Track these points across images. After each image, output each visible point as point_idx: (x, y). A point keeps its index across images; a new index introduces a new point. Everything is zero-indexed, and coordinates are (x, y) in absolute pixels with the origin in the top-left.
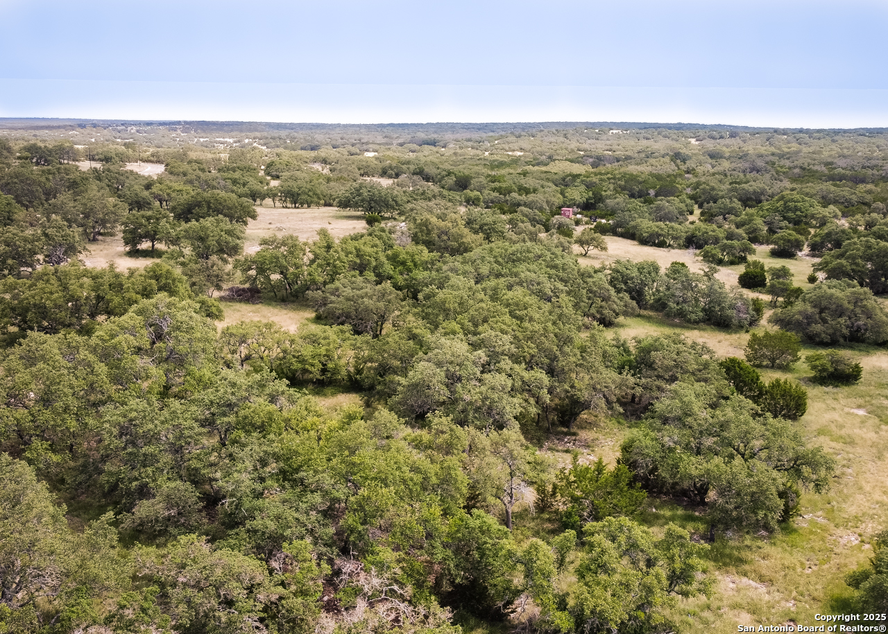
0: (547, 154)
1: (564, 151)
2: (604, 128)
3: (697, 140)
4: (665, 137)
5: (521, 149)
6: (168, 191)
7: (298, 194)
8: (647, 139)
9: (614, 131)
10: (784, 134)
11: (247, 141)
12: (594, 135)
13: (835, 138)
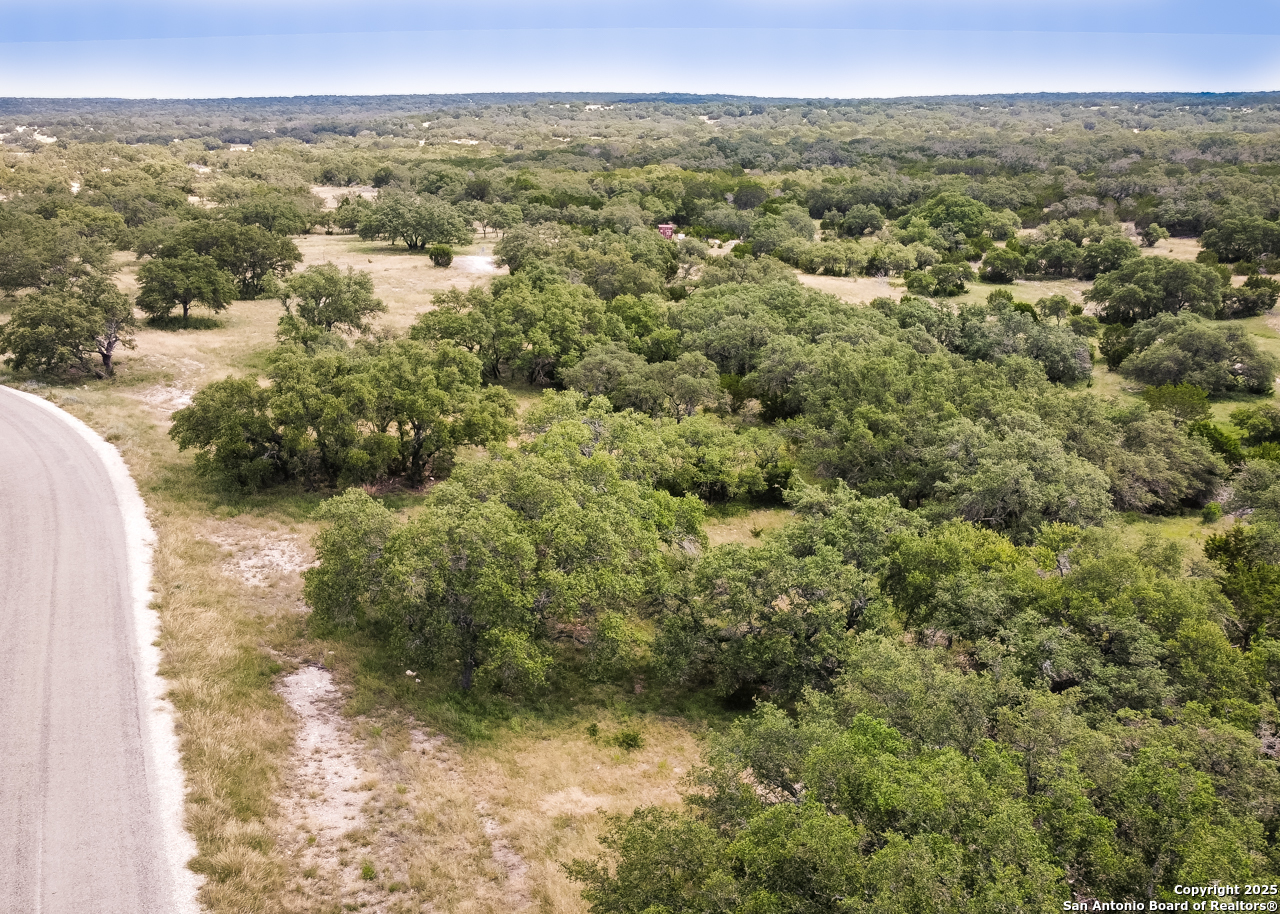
0: (514, 142)
1: (535, 138)
2: (577, 102)
3: (710, 118)
4: (666, 114)
5: (471, 136)
6: (87, 220)
7: (274, 218)
8: (642, 117)
9: (593, 107)
10: (822, 108)
11: (20, 129)
12: (567, 113)
13: (891, 111)
